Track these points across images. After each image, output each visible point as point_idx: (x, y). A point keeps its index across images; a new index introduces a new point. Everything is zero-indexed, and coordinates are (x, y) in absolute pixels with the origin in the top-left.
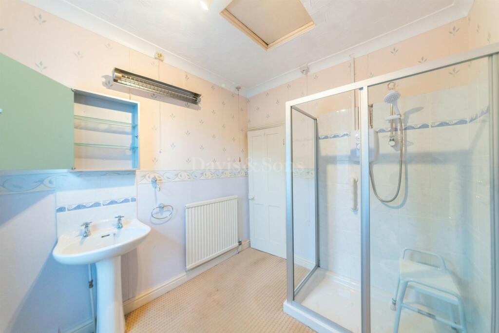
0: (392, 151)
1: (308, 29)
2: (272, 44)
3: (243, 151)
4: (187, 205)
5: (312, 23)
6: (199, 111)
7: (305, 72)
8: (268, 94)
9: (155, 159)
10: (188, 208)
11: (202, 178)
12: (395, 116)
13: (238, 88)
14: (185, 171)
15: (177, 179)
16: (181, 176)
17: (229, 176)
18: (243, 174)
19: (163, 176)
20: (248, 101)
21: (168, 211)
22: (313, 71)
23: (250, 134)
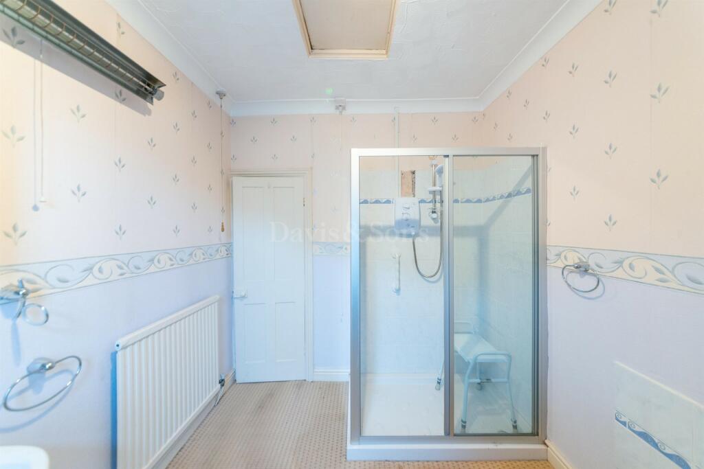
0: (431, 223)
1: (376, 56)
2: (320, 51)
3: (223, 210)
4: (122, 342)
5: (384, 52)
6: (147, 116)
7: (341, 108)
8: (274, 121)
9: (15, 228)
10: (124, 348)
11: (153, 269)
12: (437, 188)
13: (221, 95)
14: (112, 258)
15: (90, 280)
16: (100, 271)
17: (201, 260)
18: (224, 253)
19: (45, 279)
20: (232, 122)
21: (66, 371)
22: (350, 111)
23: (237, 182)
